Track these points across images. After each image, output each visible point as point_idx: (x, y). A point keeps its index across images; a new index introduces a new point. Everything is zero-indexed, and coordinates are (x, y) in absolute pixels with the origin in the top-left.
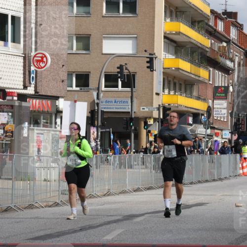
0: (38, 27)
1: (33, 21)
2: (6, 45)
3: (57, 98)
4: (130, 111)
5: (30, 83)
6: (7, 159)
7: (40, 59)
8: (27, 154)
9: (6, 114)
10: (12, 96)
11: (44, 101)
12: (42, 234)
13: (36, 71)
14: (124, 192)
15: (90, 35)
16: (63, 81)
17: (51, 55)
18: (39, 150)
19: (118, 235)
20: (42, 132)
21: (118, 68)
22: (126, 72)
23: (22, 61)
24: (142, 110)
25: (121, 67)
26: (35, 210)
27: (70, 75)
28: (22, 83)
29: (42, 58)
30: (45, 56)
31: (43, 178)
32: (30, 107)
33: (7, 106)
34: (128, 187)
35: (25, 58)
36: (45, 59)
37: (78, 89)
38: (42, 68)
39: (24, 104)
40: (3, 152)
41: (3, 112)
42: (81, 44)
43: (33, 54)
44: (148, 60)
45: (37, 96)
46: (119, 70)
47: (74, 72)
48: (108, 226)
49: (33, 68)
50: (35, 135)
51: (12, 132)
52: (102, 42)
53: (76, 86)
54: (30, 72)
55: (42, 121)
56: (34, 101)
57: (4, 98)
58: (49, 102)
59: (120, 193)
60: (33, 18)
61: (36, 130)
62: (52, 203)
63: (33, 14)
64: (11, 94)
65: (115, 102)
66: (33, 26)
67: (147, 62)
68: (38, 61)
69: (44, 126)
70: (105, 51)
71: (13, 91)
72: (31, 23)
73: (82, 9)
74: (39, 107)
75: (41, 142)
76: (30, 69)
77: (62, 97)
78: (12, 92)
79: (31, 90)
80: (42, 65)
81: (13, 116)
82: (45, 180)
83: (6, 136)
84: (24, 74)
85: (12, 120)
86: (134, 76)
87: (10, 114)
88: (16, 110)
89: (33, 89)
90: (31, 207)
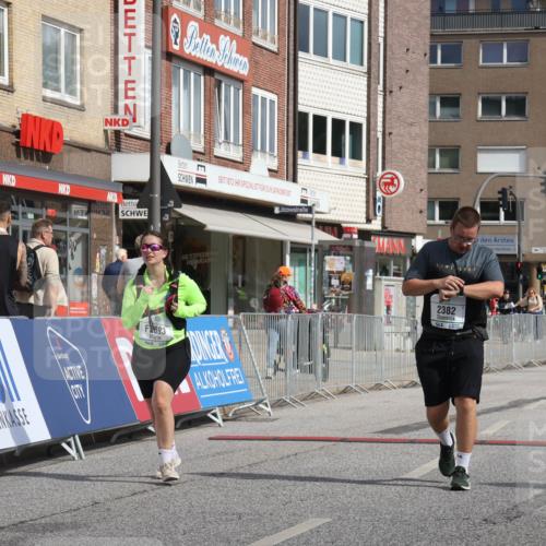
0: (387, 137)
1: (380, 128)
2: (342, 163)
3: (413, 235)
4: (517, 252)
5: (375, 215)
6: (345, 320)
7: (389, 181)
8: (372, 313)
9: (342, 258)
10: (351, 233)
11: (395, 240)
12: (395, 426)
13: (384, 198)
14: (509, 368)
15: (459, 147)
16: (421, 212)
17: (404, 175)
18: (388, 308)
19: (503, 428)
20: (392, 283)
21: (499, 193)
22: (510, 198)
23: (364, 184)
24: (533, 251)
25: (503, 192)
26: (384, 392)
27: (431, 203)
28: (364, 215)
29: (392, 179)
30: (397, 178)
31: (394, 347)
32: (374, 249)
33: (344, 246)
34: (516, 362)
35: (368, 180)
36: (396, 182)
37: (442, 222)
38: (392, 193)
39: (367, 244)
40: (339, 311)
41: (339, 255)
42: (447, 160)
43: (380, 173)
44: (543, 180)
45: (385, 232)
46: (500, 196)
47: (436, 199)
48: (488, 416)
49: (379, 194)
50: (383, 288)
51: (350, 284)
52: (476, 157)
53: (441, 218)
54: (375, 199)
55: (393, 268)
56: (381, 239)
57: (340, 237)
58: (402, 241)
59: (504, 369)
60: (380, 124)
61: (385, 280)
62: (406, 383)
63: (380, 119)
64: (349, 230)
65: (495, 240)
66: (380, 135)
67: (542, 184)
68: (386, 184)
69: (395, 275)
70: (480, 169)
71: (352, 225)
72: (376, 131)
73: (448, 111)
74: (388, 248)
75: (391, 296)
76: (375, 194)
77: (420, 234)
78: (350, 228)
79: (376, 225)
80: (392, 189)
81: (352, 261)
82: (398, 350)
83: (343, 289)
84: (367, 202)
85: (350, 266)
86: (522, 203)
87: (348, 258)
88: (356, 252)
89: (380, 223)
90: (378, 387)
